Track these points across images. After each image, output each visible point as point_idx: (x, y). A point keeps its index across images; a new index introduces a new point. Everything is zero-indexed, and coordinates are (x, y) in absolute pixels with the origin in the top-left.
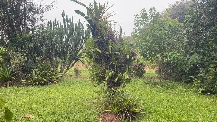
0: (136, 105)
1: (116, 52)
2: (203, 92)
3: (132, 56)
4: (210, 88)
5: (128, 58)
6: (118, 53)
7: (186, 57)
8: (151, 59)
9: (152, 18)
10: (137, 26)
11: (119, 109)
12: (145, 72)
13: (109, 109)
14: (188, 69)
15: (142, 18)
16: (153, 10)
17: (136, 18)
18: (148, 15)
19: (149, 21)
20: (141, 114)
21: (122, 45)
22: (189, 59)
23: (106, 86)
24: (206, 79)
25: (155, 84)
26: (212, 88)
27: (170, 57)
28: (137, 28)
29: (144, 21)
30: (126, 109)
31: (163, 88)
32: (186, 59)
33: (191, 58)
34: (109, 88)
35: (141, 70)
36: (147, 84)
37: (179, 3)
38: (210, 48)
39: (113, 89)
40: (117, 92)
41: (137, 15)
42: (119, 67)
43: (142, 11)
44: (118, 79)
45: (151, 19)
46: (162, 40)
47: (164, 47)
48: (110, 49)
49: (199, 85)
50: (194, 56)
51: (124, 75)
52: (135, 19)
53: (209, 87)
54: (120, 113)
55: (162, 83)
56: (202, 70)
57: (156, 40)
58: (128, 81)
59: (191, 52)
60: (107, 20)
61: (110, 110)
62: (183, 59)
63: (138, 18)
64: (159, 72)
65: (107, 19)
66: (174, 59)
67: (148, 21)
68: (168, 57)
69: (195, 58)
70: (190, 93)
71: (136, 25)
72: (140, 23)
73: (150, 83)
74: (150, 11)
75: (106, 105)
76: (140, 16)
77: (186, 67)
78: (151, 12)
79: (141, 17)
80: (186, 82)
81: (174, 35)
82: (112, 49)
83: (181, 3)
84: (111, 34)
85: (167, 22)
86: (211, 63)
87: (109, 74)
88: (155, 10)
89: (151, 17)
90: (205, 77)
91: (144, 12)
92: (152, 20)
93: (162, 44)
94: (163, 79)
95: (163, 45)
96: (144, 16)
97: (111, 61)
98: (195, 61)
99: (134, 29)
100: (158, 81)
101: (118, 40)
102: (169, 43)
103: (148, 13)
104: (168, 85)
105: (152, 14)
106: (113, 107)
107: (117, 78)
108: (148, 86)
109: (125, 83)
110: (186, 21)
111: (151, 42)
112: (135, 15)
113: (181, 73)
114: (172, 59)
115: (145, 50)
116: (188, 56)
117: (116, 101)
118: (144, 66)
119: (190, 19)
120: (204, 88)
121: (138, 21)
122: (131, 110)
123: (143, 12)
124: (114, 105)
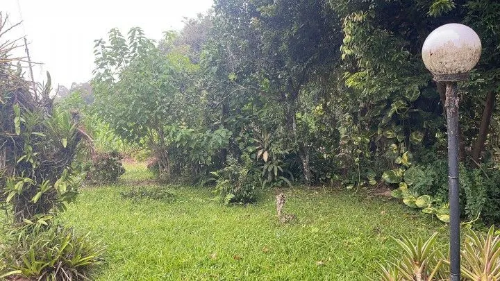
0: (84, 249)
1: (35, 133)
2: (232, 201)
3: (78, 139)
4: (245, 192)
5: (65, 147)
6: (41, 134)
7: (205, 135)
8: (138, 141)
9: (136, 51)
10: (102, 66)
11: (43, 265)
12: (123, 171)
13: (16, 269)
14: (210, 159)
15: (115, 48)
16: (137, 32)
17: (99, 48)
18: (127, 42)
19: (129, 57)
20: (99, 267)
21: (50, 116)
22: (209, 138)
23: (11, 215)
24: (239, 175)
25: (143, 194)
26: (248, 192)
27: (174, 135)
28: (102, 71)
29: (117, 54)
30: (61, 263)
31: (158, 203)
32: (206, 138)
33: (215, 137)
34: (18, 218)
35: (115, 167)
36: (125, 197)
37: (204, 18)
38: (246, 116)
39: (29, 222)
40: (39, 227)
41: (100, 42)
42: (42, 167)
43: (113, 33)
44: (43, 195)
45: (134, 52)
46: (157, 100)
47: (162, 114)
48: (17, 126)
49: (226, 188)
50: (218, 131)
51: (56, 184)
52: (96, 48)
53: (243, 191)
54: (43, 274)
55: (157, 190)
56: (230, 158)
57: (143, 100)
58: (71, 196)
59: (216, 123)
60: (7, 54)
61: (19, 272)
62: (198, 138)
63: (103, 47)
64: (155, 167)
65: (7, 52)
66: (182, 139)
67: (127, 55)
68: (171, 134)
69: (221, 136)
70: (210, 205)
71: (100, 63)
72: (109, 59)
73: (132, 195)
74: (130, 34)
75: (9, 261)
76: (108, 44)
77: (206, 155)
78: (133, 37)
79: (110, 45)
80: (206, 185)
81: (180, 91)
82: (22, 125)
83: (206, 17)
84: (20, 89)
85: (167, 62)
86: (249, 145)
87: (16, 186)
88: (140, 34)
89: (133, 48)
90: (236, 173)
91: (117, 36)
92: (136, 55)
93: (158, 108)
94: (162, 182)
95: (160, 109)
96: (118, 44)
97: (20, 153)
98: (220, 142)
99: (94, 72)
100: (151, 187)
101: (40, 103)
102: (169, 106)
103: (126, 38)
104: (169, 195)
105: (135, 41)
106: (26, 261)
107: (39, 195)
108: (127, 201)
109: (65, 203)
110: (204, 62)
111: (133, 103)
112: (95, 41)
113: (197, 166)
114: (178, 139)
115: (122, 121)
116: (208, 133)
117: (34, 247)
118: (120, 158)
119: (210, 59)
120: (234, 193)
121: (104, 55)
122: (73, 263)
123: (115, 34)
124: (29, 259)
